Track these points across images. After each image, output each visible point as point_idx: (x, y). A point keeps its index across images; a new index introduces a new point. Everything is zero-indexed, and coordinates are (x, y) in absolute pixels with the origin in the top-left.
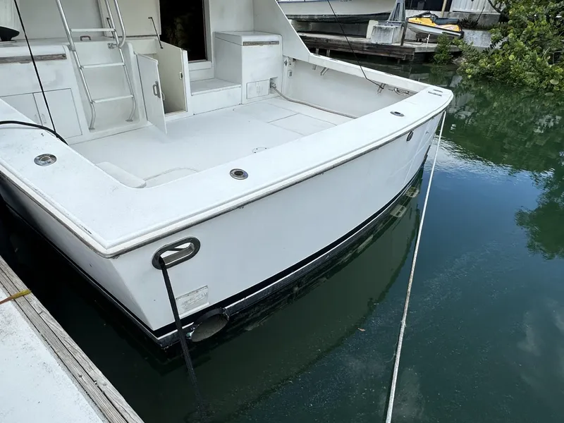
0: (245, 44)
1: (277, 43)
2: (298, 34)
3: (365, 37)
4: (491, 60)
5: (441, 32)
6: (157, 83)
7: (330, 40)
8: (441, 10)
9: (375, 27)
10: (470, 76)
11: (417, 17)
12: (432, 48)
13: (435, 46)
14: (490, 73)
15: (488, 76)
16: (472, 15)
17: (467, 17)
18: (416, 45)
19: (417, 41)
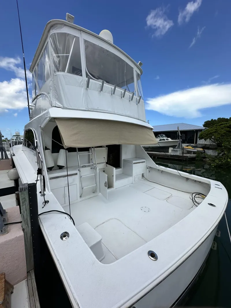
0: (134, 163)
1: (144, 162)
2: (146, 152)
3: (168, 152)
4: (220, 160)
5: (196, 151)
6: (106, 182)
7: (157, 154)
8: (194, 143)
9: (172, 150)
10: (213, 166)
11: (186, 146)
12: (194, 156)
13: (195, 155)
14: (221, 165)
15: (221, 166)
16: (206, 145)
17: (204, 145)
18: (188, 155)
19: (188, 153)
